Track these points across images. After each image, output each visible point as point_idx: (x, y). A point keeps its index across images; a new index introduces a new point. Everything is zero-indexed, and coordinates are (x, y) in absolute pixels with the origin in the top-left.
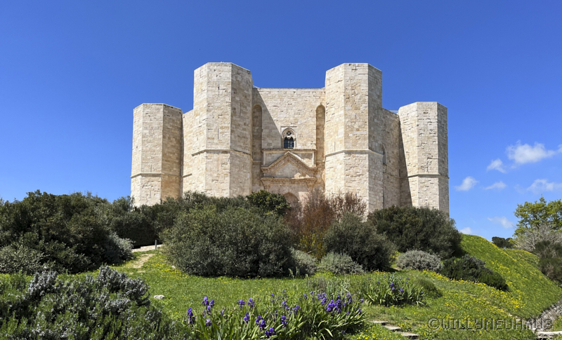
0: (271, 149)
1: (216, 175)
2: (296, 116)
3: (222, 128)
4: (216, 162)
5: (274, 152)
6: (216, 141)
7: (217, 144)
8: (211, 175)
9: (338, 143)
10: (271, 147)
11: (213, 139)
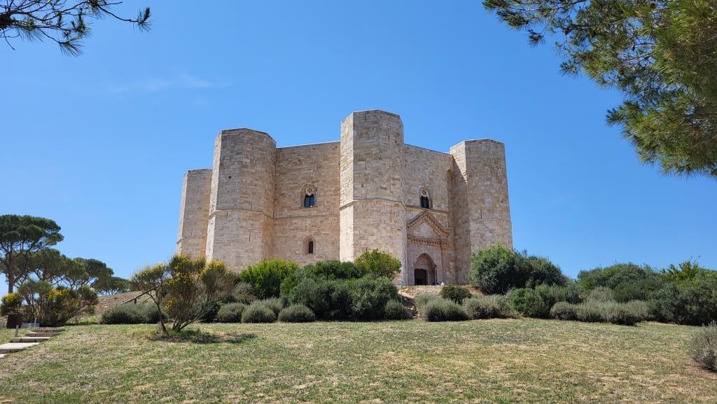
0: (412, 207)
1: (389, 228)
2: (431, 176)
3: (393, 179)
4: (389, 215)
5: (413, 209)
6: (388, 192)
7: (389, 196)
8: (385, 228)
9: (485, 211)
10: (412, 204)
11: (386, 189)
